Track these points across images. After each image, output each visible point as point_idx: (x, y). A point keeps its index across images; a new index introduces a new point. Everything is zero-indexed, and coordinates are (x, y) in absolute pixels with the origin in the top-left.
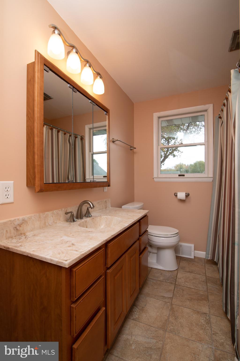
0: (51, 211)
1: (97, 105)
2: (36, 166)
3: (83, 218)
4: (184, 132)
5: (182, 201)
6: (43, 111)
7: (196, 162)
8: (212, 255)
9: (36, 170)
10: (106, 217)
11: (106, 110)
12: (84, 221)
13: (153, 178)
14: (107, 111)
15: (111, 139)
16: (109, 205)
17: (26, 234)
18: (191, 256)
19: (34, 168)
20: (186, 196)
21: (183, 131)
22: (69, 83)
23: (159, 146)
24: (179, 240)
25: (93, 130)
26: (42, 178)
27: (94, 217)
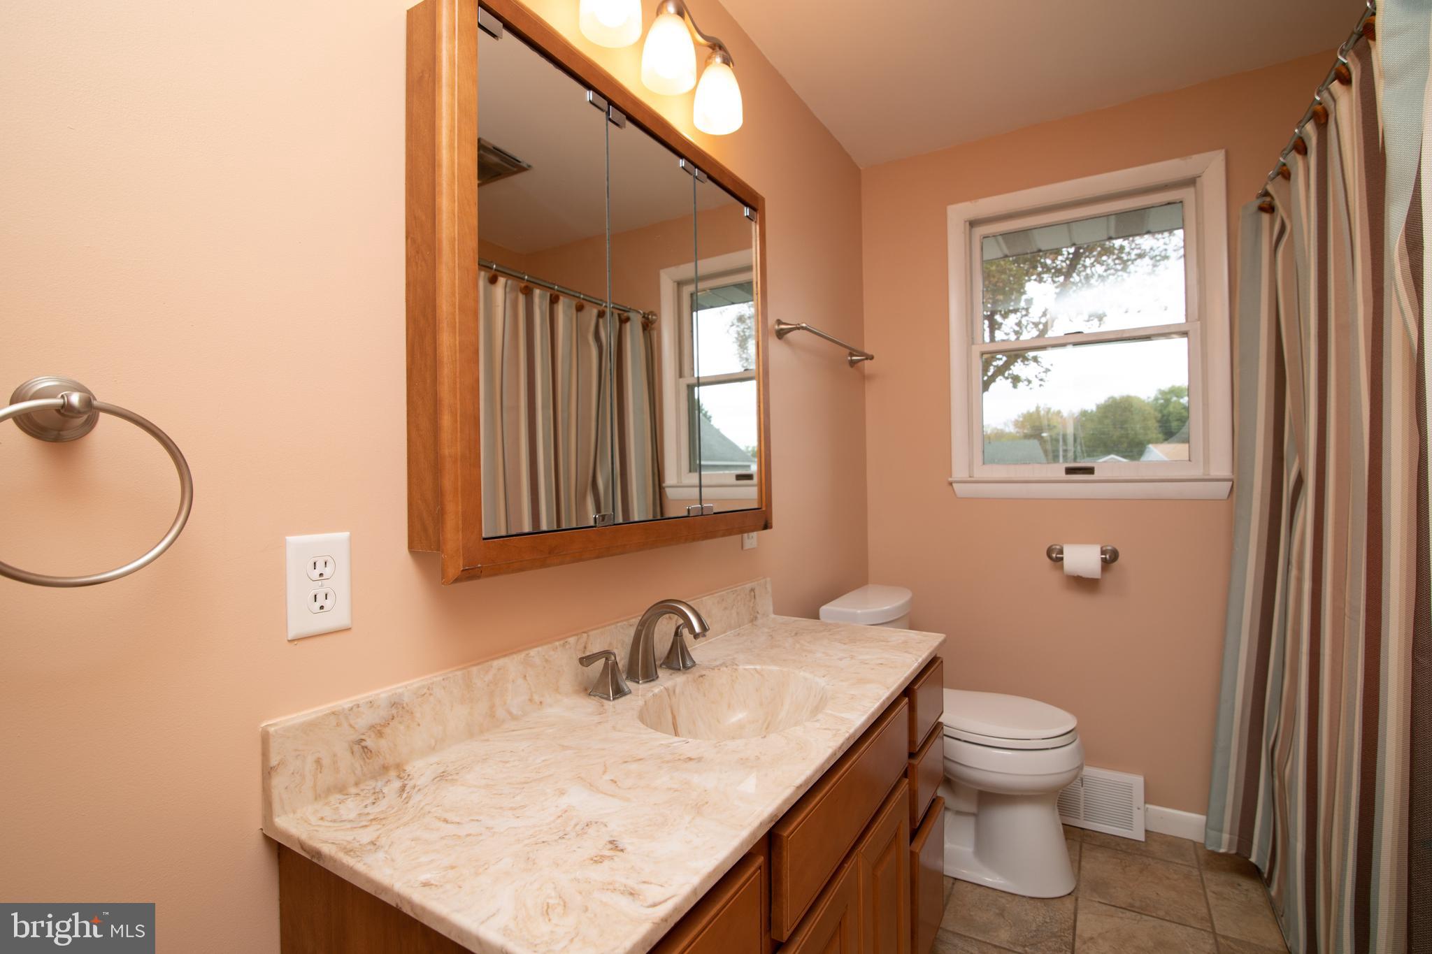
0: (519, 651)
1: (710, 178)
2: (448, 465)
3: (658, 677)
4: (1057, 279)
5: (1083, 584)
6: (474, 211)
7: (1106, 401)
8: (1239, 836)
9: (447, 483)
10: (758, 667)
11: (748, 200)
12: (661, 691)
13: (951, 484)
14: (753, 205)
15: (771, 321)
16: (766, 604)
17: (409, 768)
18: (1129, 825)
19: (437, 468)
20: (1104, 560)
21: (1052, 277)
22: (589, 87)
23: (974, 347)
24: (1079, 763)
25: (697, 287)
26: (472, 518)
27: (707, 668)
